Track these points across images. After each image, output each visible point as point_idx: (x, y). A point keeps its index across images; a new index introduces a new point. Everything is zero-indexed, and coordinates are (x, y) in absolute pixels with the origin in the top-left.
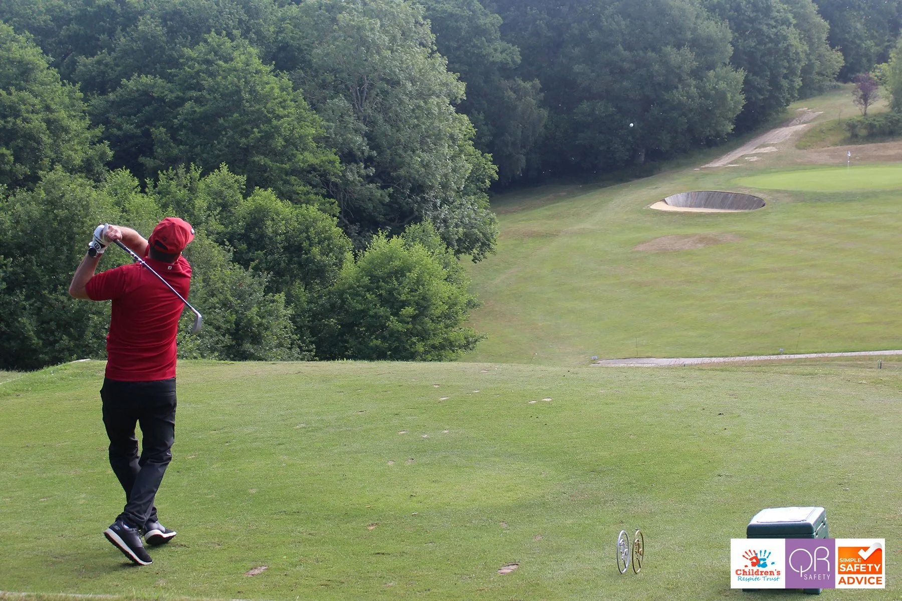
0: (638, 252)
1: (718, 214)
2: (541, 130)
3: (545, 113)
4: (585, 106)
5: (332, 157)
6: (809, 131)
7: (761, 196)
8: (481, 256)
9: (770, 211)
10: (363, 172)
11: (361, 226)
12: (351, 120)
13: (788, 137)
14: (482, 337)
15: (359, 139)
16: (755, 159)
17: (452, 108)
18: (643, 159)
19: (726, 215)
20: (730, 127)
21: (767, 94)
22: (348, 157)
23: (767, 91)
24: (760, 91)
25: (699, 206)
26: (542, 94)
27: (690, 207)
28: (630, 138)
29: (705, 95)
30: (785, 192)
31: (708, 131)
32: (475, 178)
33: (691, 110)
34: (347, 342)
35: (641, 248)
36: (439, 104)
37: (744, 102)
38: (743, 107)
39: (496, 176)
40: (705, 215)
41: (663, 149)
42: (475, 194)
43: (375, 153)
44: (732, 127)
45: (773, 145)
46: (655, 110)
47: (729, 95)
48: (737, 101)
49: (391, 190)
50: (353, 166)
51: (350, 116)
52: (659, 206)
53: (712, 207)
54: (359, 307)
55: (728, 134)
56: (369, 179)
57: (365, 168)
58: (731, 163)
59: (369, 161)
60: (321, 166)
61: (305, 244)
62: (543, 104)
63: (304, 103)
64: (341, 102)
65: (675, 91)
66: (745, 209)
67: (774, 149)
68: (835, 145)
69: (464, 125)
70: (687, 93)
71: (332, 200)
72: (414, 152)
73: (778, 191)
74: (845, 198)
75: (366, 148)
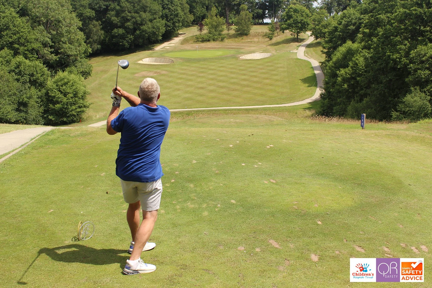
0: (136, 76)
1: (160, 64)
2: (102, 38)
3: (103, 32)
4: (116, 30)
5: (40, 45)
6: (184, 39)
7: (172, 59)
8: (87, 77)
9: (175, 64)
10: (50, 50)
11: (49, 68)
12: (45, 33)
13: (178, 41)
14: (92, 104)
15: (48, 40)
16: (168, 48)
17: (78, 30)
18: (133, 47)
19: (162, 65)
20: (160, 38)
21: (171, 28)
22: (45, 45)
23: (172, 27)
24: (169, 27)
25: (153, 62)
26: (102, 26)
27: (150, 62)
28: (130, 41)
29: (153, 28)
30: (180, 58)
31: (153, 39)
32: (85, 52)
33: (149, 32)
34: (49, 106)
35: (136, 75)
36: (74, 28)
37: (165, 30)
38: (165, 31)
39: (91, 52)
40: (155, 65)
41: (140, 44)
42: (85, 57)
43: (53, 44)
44: (162, 38)
45: (173, 43)
46: (138, 32)
47: (161, 28)
48: (163, 30)
49: (59, 56)
50: (46, 49)
51: (45, 32)
52: (140, 62)
53: (157, 62)
54: (53, 95)
55: (160, 40)
56: (52, 53)
57: (50, 49)
58: (160, 49)
59: (51, 47)
60: (36, 49)
61: (35, 73)
62: (102, 29)
63: (30, 27)
64: (42, 27)
65: (144, 26)
66: (168, 63)
67: (174, 45)
68: (192, 44)
69: (81, 35)
70: (148, 27)
71: (41, 60)
72: (66, 44)
73: (177, 58)
74: (198, 60)
75: (50, 42)
